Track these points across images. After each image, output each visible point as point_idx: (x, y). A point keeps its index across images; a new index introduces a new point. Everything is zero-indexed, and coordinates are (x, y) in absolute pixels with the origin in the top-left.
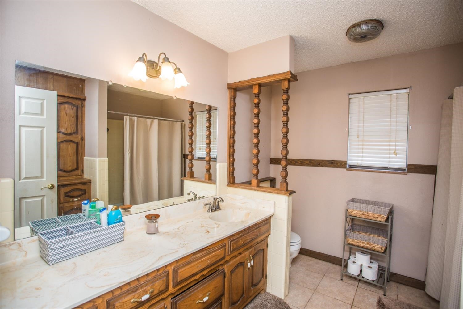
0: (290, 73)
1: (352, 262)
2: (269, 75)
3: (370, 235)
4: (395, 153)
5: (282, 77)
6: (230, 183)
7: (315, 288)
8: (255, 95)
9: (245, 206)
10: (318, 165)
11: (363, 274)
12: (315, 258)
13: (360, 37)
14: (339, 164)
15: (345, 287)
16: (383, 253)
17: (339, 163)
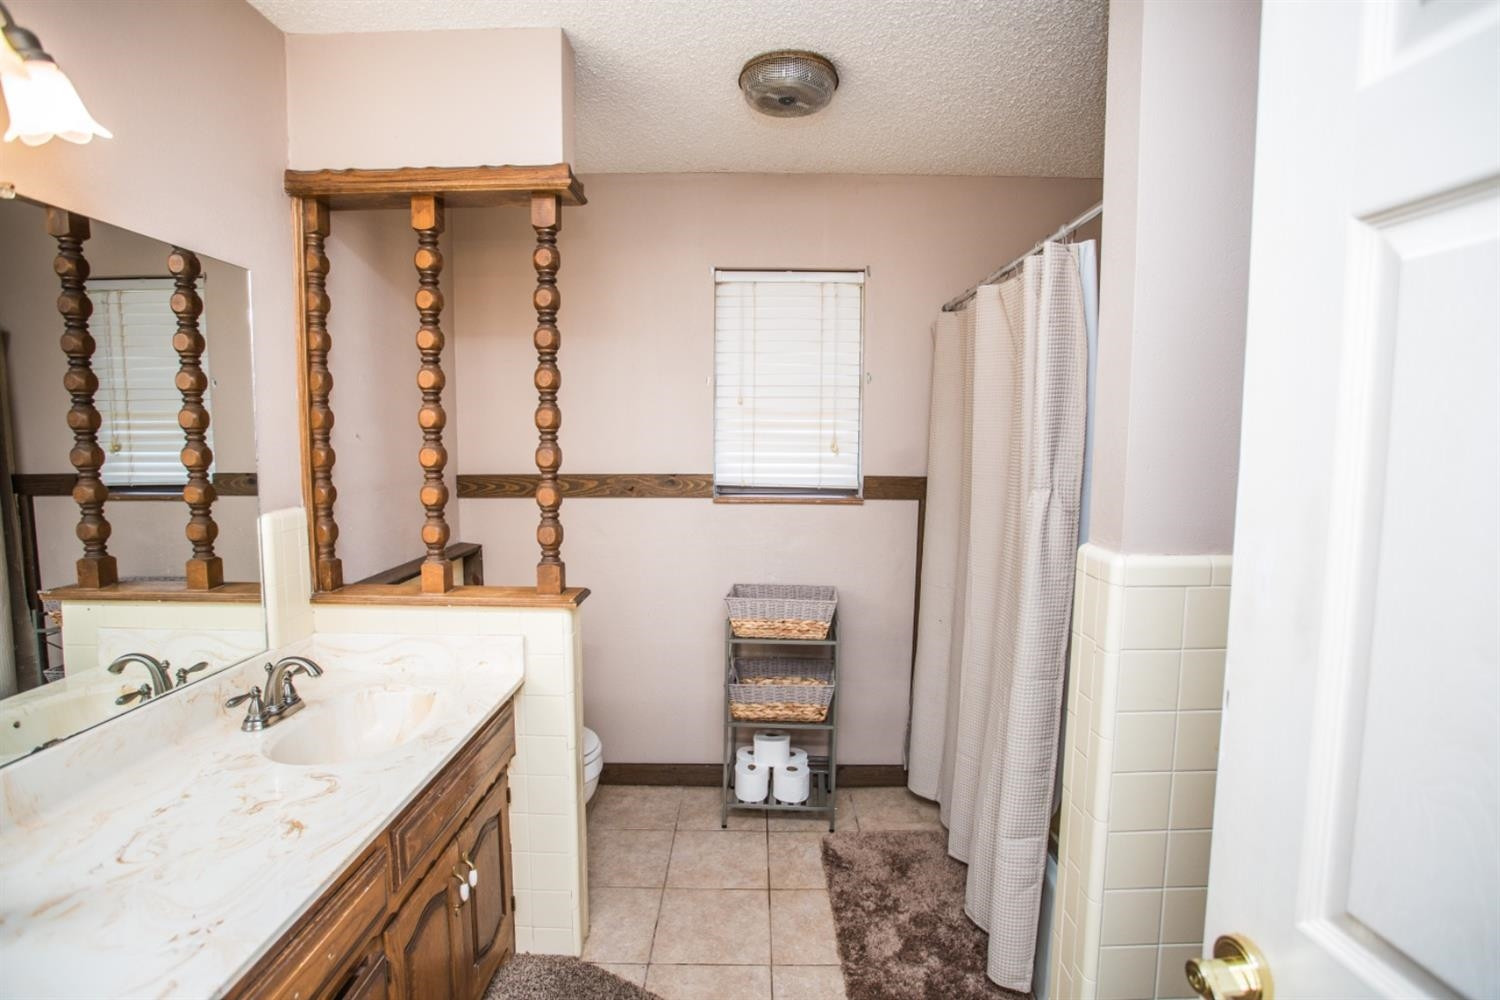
0: (566, 173)
1: (747, 768)
2: (484, 168)
3: (784, 681)
4: (835, 449)
5: (534, 182)
6: (324, 589)
7: (663, 877)
8: (421, 235)
9: (403, 670)
10: (629, 492)
11: (778, 794)
12: (635, 784)
13: (776, 97)
14: (692, 485)
15: (738, 844)
16: (823, 722)
17: (692, 482)
